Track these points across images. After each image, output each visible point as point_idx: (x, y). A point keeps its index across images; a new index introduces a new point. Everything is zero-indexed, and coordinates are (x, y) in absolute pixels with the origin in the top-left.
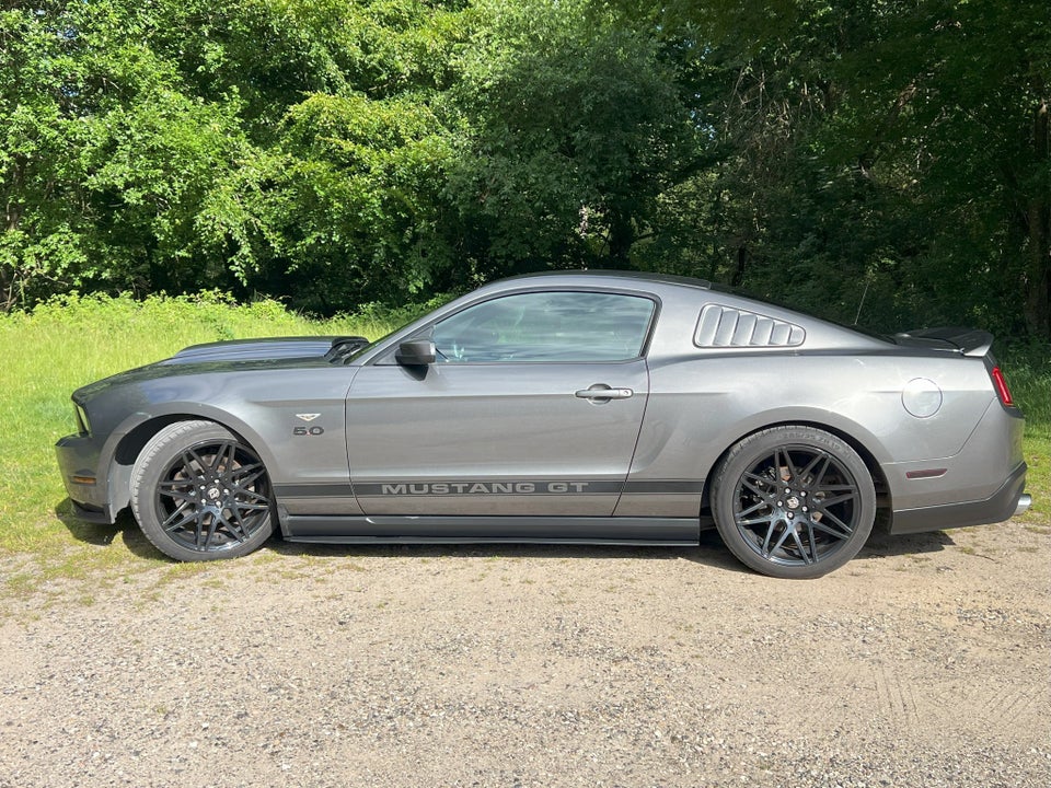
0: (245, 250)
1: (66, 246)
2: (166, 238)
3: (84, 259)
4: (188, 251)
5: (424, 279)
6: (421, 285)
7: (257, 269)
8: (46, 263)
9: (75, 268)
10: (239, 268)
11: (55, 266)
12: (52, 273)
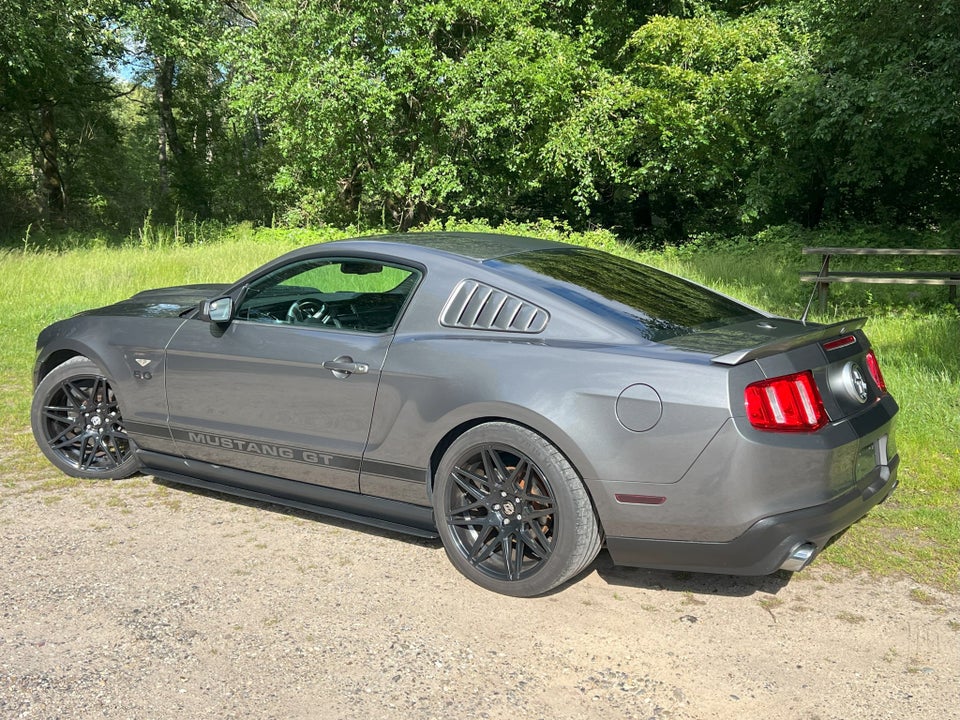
0: (588, 180)
1: (445, 177)
2: (518, 169)
3: (460, 188)
4: (539, 182)
5: (759, 208)
6: (755, 214)
7: (596, 198)
8: (429, 192)
9: (453, 196)
10: (581, 198)
11: (436, 193)
12: (431, 202)
